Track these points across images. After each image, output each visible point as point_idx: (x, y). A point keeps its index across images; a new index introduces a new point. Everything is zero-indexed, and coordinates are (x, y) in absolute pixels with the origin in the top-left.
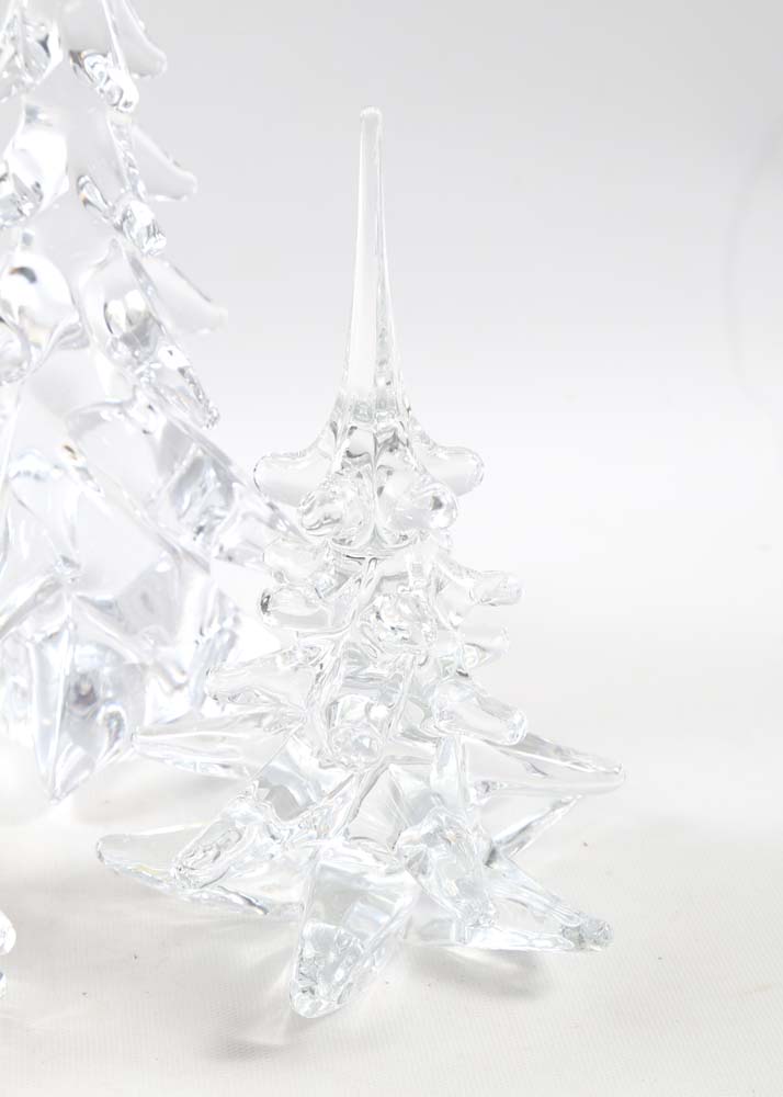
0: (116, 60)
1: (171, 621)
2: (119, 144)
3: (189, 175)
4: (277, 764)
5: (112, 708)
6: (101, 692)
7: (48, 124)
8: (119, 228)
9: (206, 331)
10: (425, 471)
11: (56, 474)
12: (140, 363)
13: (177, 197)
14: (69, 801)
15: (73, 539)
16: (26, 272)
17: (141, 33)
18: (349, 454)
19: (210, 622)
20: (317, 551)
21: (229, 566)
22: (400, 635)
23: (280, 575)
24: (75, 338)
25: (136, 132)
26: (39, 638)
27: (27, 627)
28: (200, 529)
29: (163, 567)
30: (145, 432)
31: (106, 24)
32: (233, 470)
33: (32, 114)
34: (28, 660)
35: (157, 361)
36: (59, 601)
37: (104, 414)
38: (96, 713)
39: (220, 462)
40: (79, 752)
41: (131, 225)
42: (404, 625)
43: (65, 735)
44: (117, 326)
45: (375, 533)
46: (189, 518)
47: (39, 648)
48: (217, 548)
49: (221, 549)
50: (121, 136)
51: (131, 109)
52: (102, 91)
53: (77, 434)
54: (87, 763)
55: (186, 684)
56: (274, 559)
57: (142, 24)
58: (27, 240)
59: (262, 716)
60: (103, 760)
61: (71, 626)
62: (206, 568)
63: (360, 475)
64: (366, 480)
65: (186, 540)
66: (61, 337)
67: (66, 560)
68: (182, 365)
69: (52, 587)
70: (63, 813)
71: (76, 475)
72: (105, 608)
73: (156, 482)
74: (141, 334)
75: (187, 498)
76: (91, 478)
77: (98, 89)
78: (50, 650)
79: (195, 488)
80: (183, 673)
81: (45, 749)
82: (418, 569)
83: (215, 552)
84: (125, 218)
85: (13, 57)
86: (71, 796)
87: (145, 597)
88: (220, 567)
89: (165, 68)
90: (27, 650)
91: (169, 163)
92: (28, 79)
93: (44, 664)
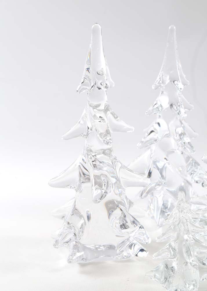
0: (180, 82)
2: (179, 98)
3: (192, 106)
7: (165, 94)
8: (178, 114)
9: (193, 138)
13: (190, 110)
14: (161, 229)
16: (159, 124)
21: (197, 184)
25: (182, 96)
28: (192, 174)
31: (178, 75)
33: (162, 92)
35: (184, 140)
41: (180, 113)
46: (189, 172)
48: (194, 180)
50: (180, 97)
51: (182, 90)
52: (177, 87)
53: (167, 156)
57: (185, 76)
58: (160, 116)
62: (191, 185)
66: (165, 135)
68: (189, 142)
69: (160, 185)
77: (176, 86)
83: (193, 181)
84: (179, 112)
85: (160, 81)
88: (194, 185)
89: (189, 84)
91: (189, 103)
92: (162, 85)
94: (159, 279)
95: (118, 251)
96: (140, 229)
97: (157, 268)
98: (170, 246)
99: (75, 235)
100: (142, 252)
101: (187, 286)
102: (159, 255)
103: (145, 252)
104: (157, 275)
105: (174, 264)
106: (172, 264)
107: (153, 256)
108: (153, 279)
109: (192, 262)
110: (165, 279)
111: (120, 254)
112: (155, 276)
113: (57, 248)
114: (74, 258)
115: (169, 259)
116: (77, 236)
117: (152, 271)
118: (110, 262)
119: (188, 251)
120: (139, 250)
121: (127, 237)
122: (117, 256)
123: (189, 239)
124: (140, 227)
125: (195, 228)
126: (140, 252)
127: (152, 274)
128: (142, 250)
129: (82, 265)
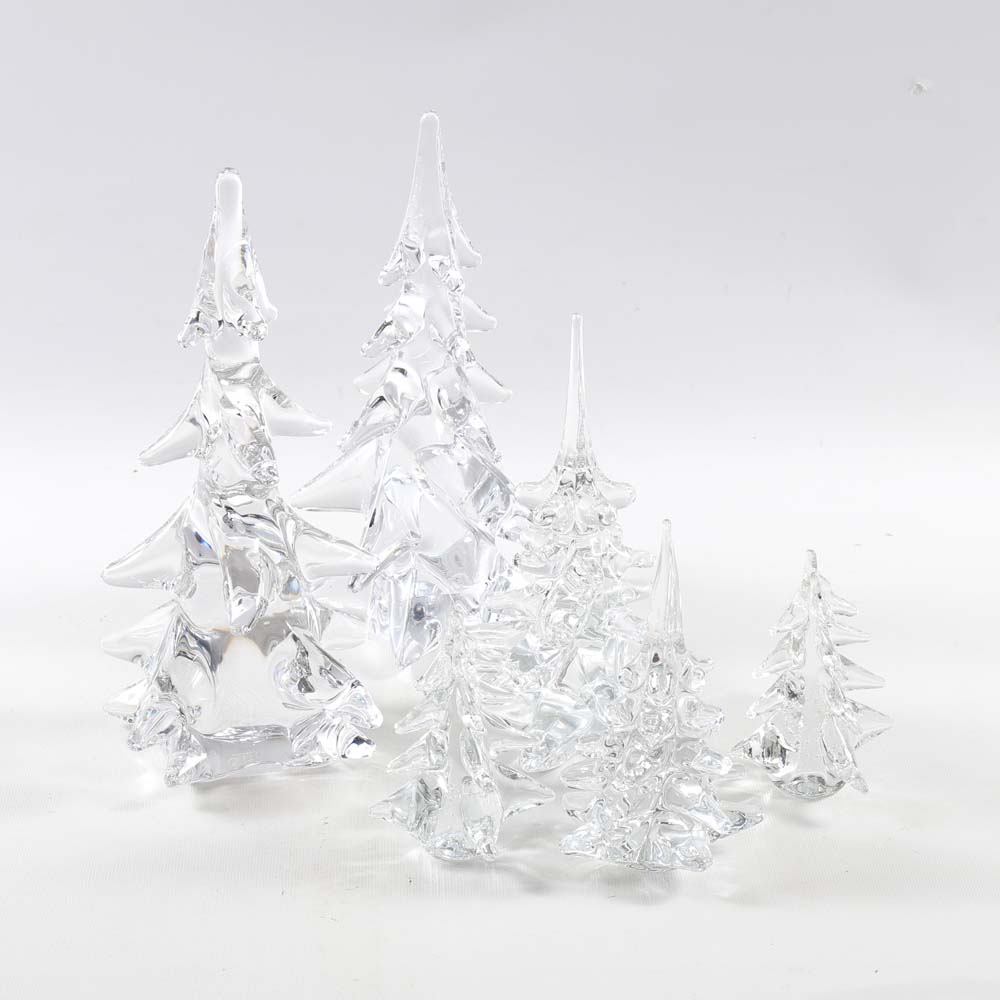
1: (472, 572)
3: (492, 318)
4: (519, 646)
5: (432, 621)
6: (427, 613)
7: (418, 294)
10: (601, 495)
11: (409, 481)
12: (458, 426)
13: (484, 331)
14: (408, 669)
15: (417, 524)
16: (402, 371)
17: (467, 244)
18: (562, 484)
19: (494, 574)
20: (546, 534)
22: (582, 578)
23: (527, 546)
24: (424, 408)
26: (396, 576)
27: (390, 570)
28: (489, 520)
29: (468, 540)
30: (459, 464)
32: (510, 486)
33: (408, 287)
34: (389, 589)
35: (467, 425)
36: (407, 556)
37: (435, 451)
38: (424, 623)
39: (503, 482)
40: (414, 643)
42: (584, 574)
43: (408, 633)
44: (444, 403)
45: (575, 525)
46: (483, 513)
47: (396, 582)
48: (500, 530)
49: (502, 530)
52: (445, 281)
53: (421, 461)
54: (419, 649)
55: (478, 610)
56: (525, 537)
57: (467, 239)
58: (401, 355)
59: (516, 622)
60: (427, 650)
61: (414, 572)
62: (493, 541)
63: (565, 494)
64: (569, 497)
65: (481, 525)
66: (417, 407)
67: (412, 533)
68: (481, 426)
69: (404, 548)
70: (406, 675)
71: (420, 485)
72: (434, 561)
73: (464, 492)
74: (459, 409)
75: (482, 501)
76: (428, 487)
78: (401, 584)
79: (487, 496)
80: (477, 603)
81: (397, 639)
82: (597, 546)
83: (498, 532)
84: (453, 347)
85: (399, 262)
86: (410, 667)
87: (457, 558)
88: (500, 541)
89: (481, 263)
90: (389, 583)
91: (480, 312)
93: (398, 591)
94: (404, 821)
95: (295, 746)
96: (353, 689)
97: (399, 795)
98: (431, 739)
99: (182, 713)
100: (358, 744)
101: (470, 832)
102: (404, 762)
103: (365, 743)
104: (399, 810)
105: (442, 783)
106: (436, 783)
107: (389, 766)
108: (390, 821)
109: (480, 778)
110: (417, 819)
111: (302, 756)
112: (393, 812)
113: (140, 749)
114: (183, 771)
115: (428, 772)
116: (186, 714)
117: (387, 801)
118: (273, 776)
119: (473, 754)
120: (352, 740)
121: (317, 711)
122: (292, 761)
123: (473, 724)
124: (353, 685)
125: (490, 695)
126: (355, 745)
127: (387, 810)
128: (358, 741)
129: (202, 788)
